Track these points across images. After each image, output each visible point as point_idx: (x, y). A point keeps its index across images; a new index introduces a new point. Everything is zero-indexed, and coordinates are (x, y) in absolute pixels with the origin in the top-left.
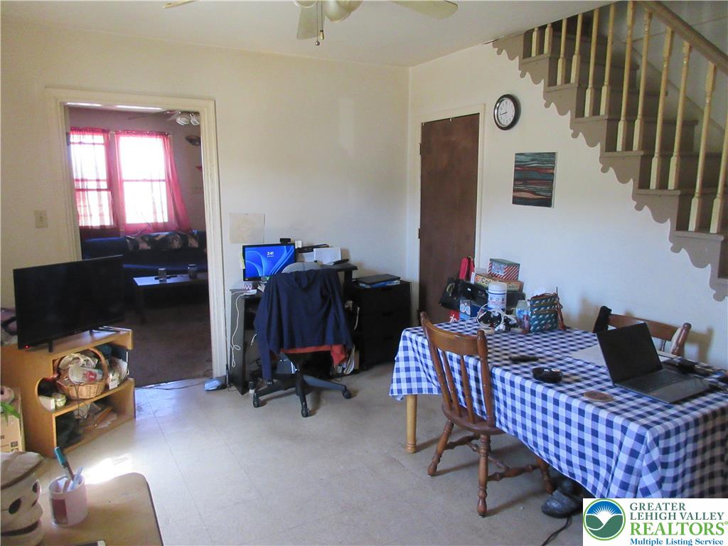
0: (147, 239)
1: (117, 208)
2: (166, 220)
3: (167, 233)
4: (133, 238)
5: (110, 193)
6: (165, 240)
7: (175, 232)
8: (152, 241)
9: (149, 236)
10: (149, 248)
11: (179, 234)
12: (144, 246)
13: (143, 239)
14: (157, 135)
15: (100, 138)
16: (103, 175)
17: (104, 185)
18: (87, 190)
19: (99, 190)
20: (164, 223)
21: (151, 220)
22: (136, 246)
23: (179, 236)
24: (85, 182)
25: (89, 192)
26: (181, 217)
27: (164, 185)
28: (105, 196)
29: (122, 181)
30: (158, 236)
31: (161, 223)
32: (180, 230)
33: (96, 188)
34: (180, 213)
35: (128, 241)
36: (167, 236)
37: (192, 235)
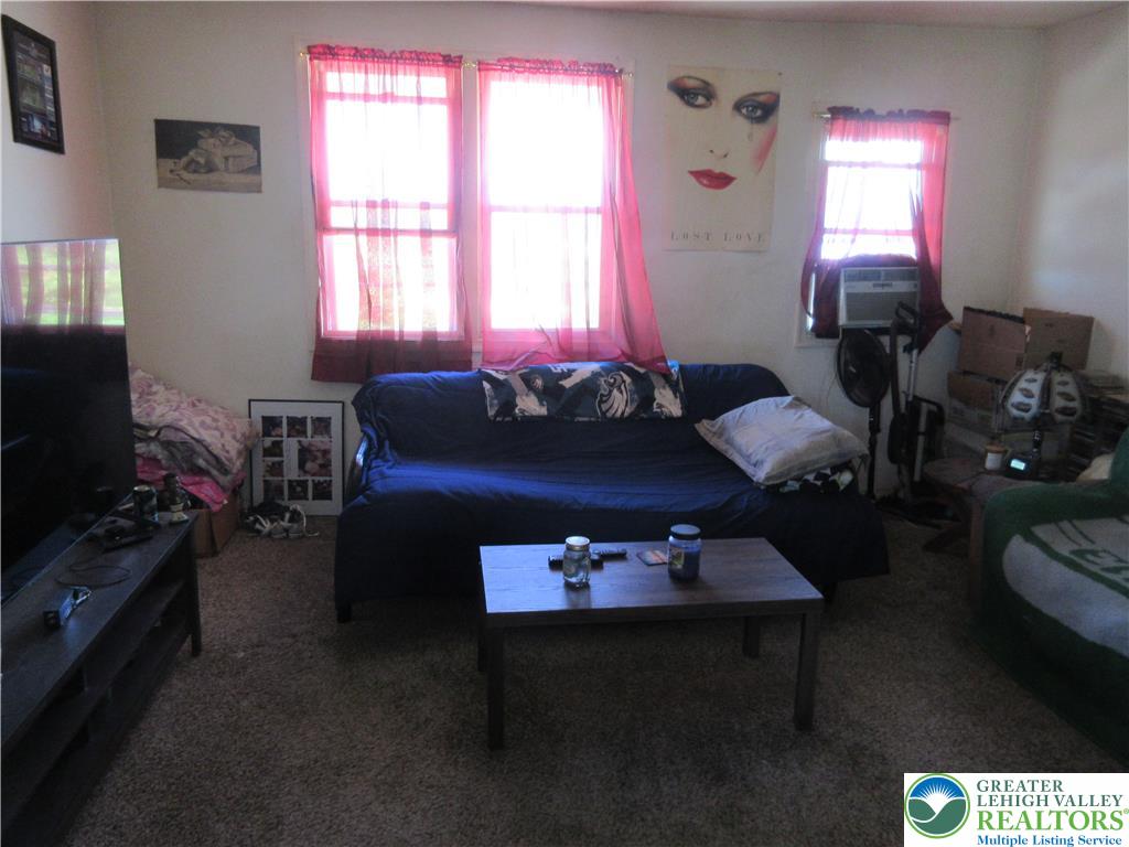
0: (539, 383)
1: (469, 284)
2: (595, 324)
3: (594, 366)
4: (501, 377)
5: (454, 241)
6: (588, 388)
7: (618, 366)
8: (551, 390)
9: (546, 374)
10: (543, 411)
11: (630, 372)
12: (530, 405)
13: (527, 380)
14: (590, 74)
15: (436, 84)
16: (441, 192)
17: (440, 220)
18: (397, 232)
19: (426, 233)
20: (589, 331)
21: (552, 321)
22: (508, 405)
23: (628, 379)
24: (392, 211)
25: (401, 239)
26: (638, 318)
27: (596, 222)
28: (443, 248)
29: (486, 212)
30: (569, 374)
31: (579, 333)
32: (630, 359)
33: (417, 226)
34: (634, 303)
35: (486, 385)
36: (595, 375)
37: (666, 376)
